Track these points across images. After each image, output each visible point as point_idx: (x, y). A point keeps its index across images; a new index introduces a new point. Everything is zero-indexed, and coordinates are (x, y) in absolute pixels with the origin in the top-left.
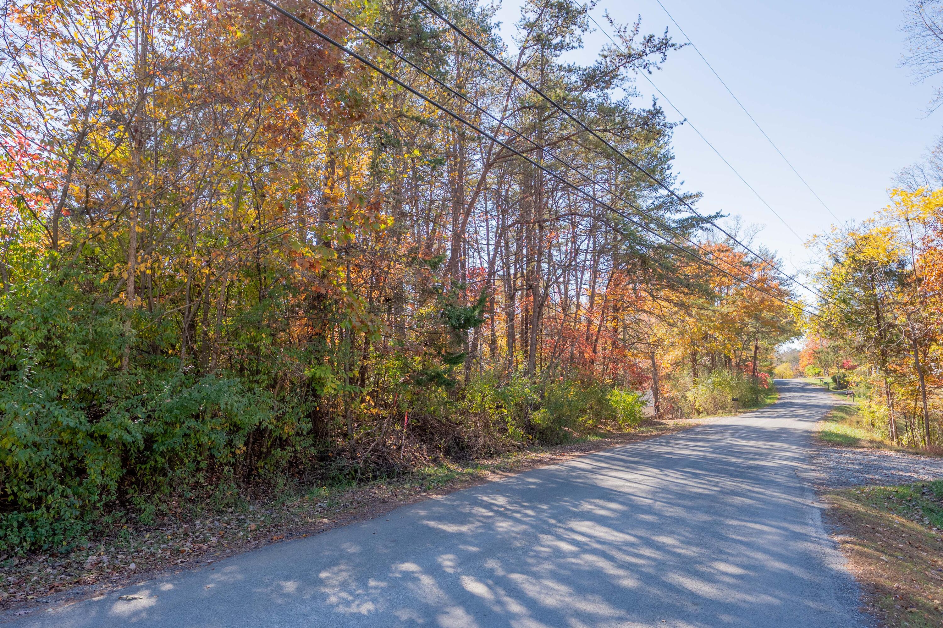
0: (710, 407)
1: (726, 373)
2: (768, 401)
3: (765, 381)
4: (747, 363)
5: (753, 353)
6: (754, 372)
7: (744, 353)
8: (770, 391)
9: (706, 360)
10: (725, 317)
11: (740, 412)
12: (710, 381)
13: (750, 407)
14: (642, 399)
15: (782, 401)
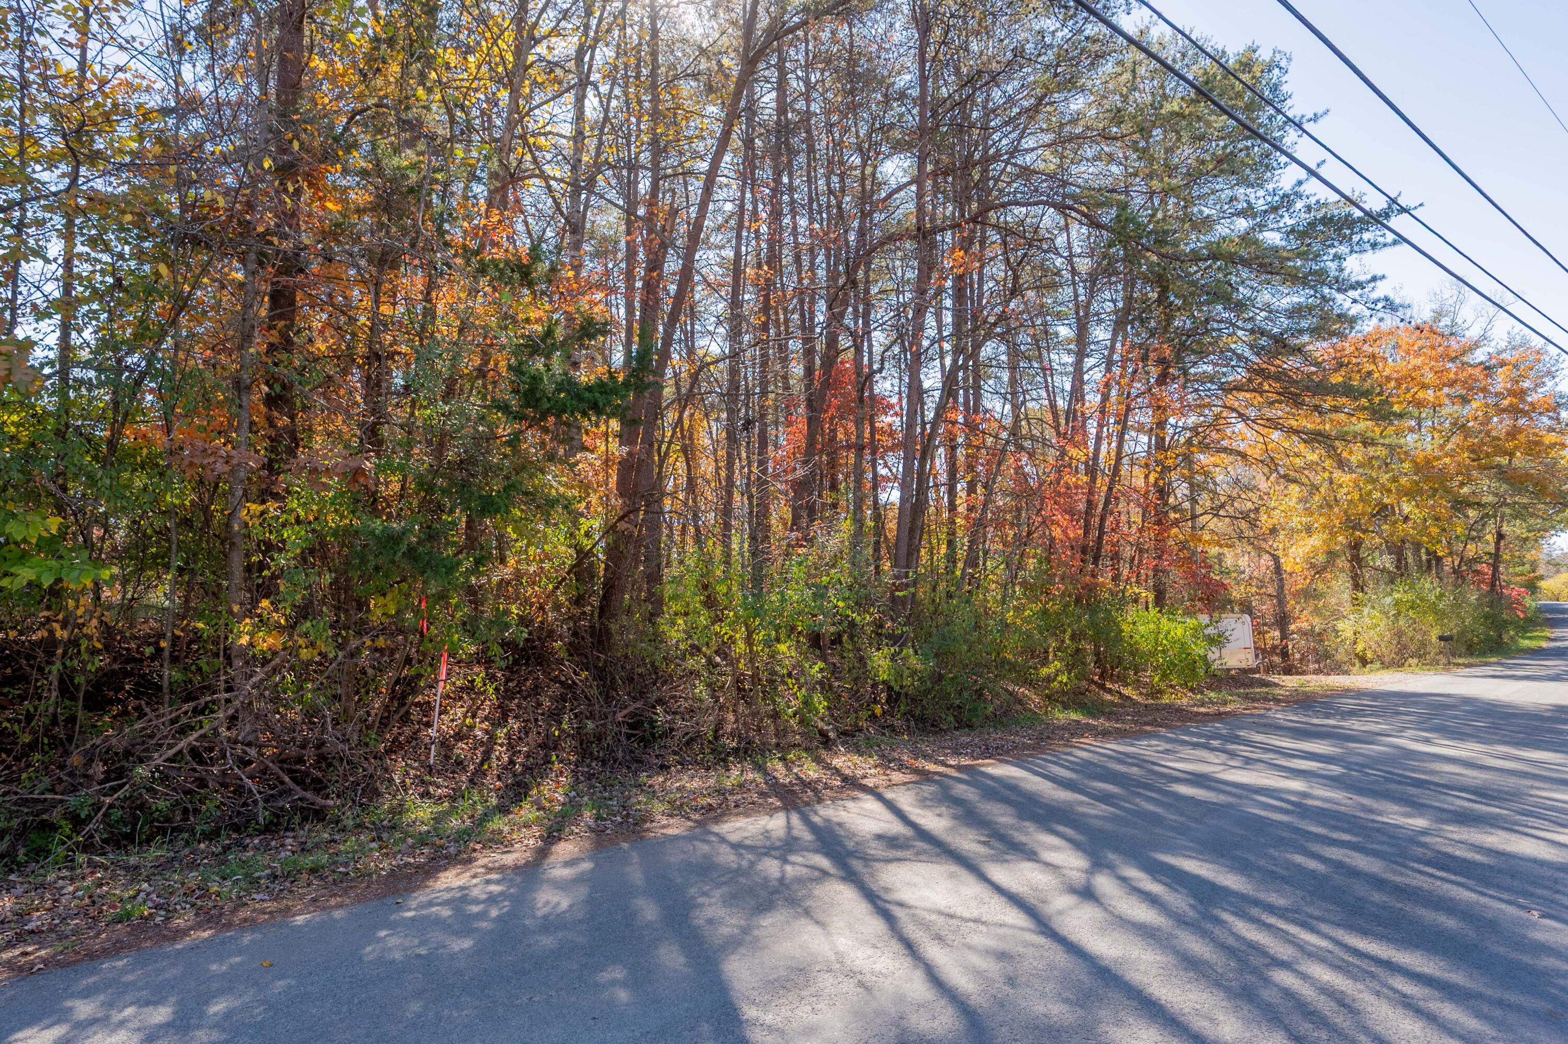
0: (1388, 652)
1: (1427, 585)
2: (1526, 643)
3: (1519, 603)
4: (1478, 567)
5: (1491, 548)
6: (1493, 585)
7: (1471, 547)
8: (1532, 622)
9: (1386, 561)
10: (1424, 467)
11: (1458, 665)
12: (1388, 600)
13: (1483, 654)
14: (1210, 631)
15: (1558, 644)
